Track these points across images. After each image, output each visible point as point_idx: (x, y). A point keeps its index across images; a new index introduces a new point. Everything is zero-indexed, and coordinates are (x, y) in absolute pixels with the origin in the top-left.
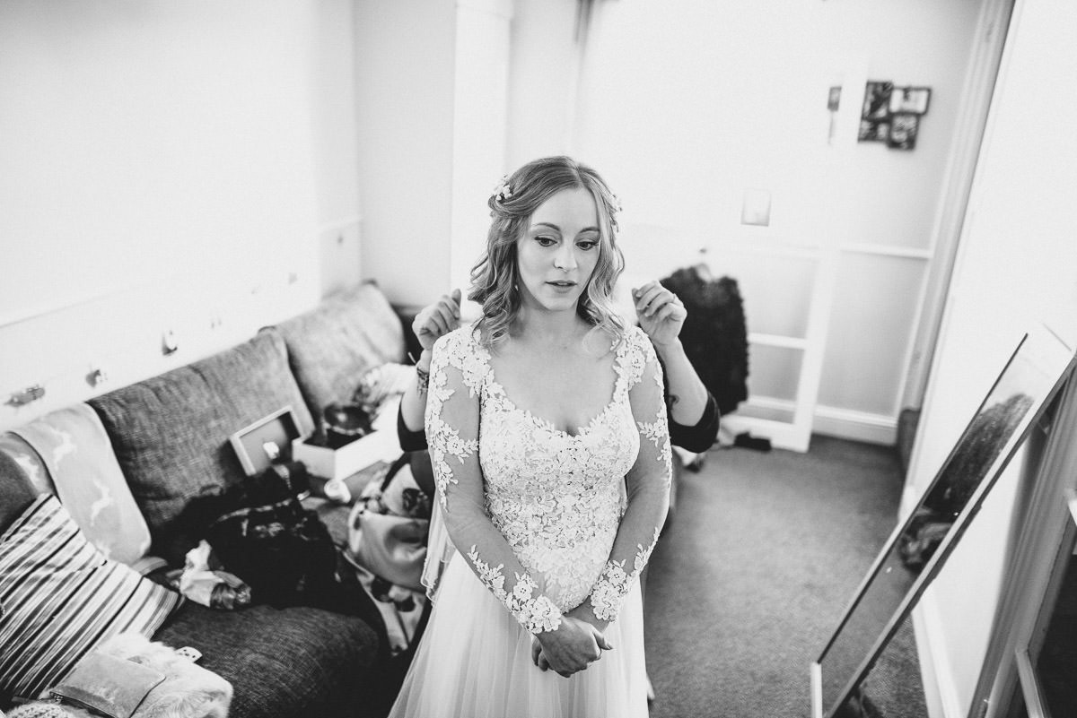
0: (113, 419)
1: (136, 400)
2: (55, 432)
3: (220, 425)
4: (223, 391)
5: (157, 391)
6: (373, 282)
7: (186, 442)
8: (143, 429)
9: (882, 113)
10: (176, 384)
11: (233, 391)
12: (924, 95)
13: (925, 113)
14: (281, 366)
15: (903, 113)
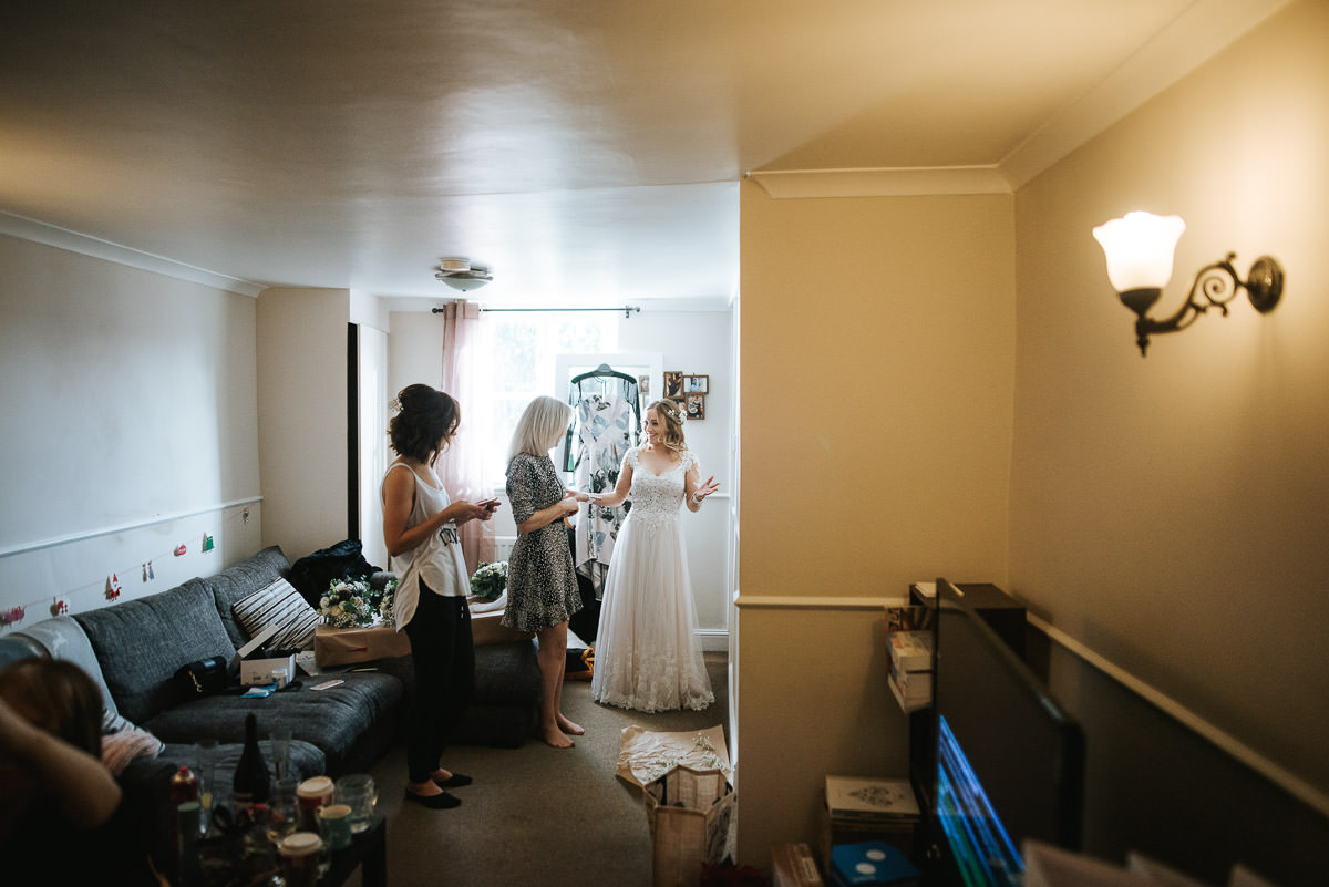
0: (91, 628)
1: (104, 618)
2: (50, 632)
3: (167, 645)
4: (169, 620)
5: (118, 614)
6: (277, 548)
7: (142, 654)
8: (111, 638)
9: (678, 394)
10: (132, 610)
11: (176, 621)
12: (705, 379)
13: (707, 393)
14: (210, 604)
15: (693, 394)
